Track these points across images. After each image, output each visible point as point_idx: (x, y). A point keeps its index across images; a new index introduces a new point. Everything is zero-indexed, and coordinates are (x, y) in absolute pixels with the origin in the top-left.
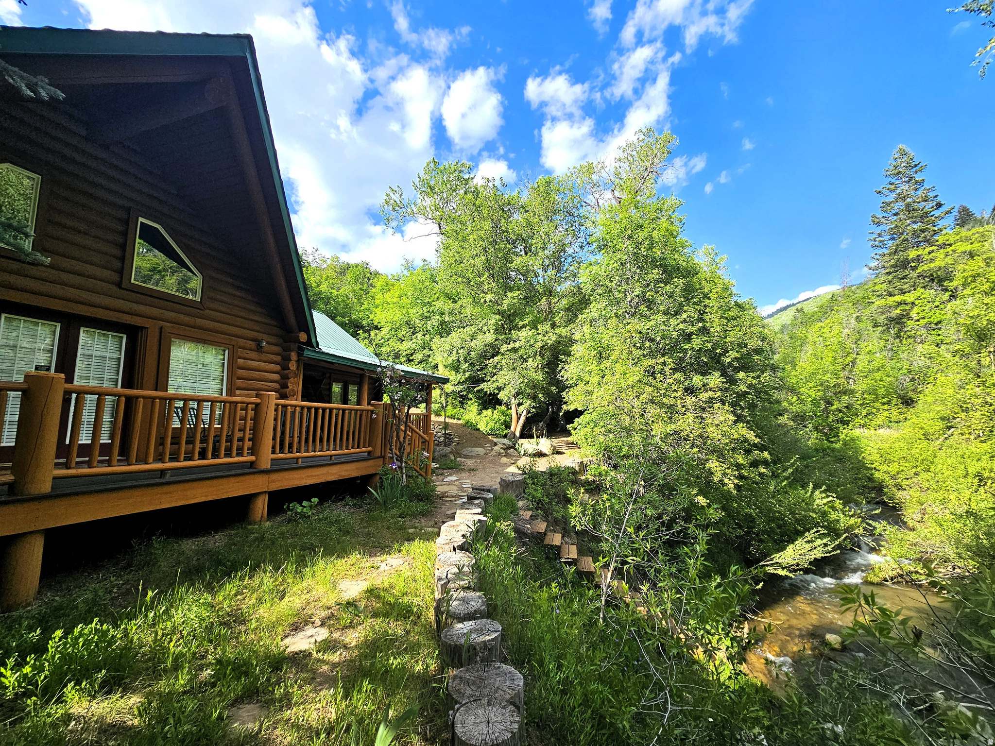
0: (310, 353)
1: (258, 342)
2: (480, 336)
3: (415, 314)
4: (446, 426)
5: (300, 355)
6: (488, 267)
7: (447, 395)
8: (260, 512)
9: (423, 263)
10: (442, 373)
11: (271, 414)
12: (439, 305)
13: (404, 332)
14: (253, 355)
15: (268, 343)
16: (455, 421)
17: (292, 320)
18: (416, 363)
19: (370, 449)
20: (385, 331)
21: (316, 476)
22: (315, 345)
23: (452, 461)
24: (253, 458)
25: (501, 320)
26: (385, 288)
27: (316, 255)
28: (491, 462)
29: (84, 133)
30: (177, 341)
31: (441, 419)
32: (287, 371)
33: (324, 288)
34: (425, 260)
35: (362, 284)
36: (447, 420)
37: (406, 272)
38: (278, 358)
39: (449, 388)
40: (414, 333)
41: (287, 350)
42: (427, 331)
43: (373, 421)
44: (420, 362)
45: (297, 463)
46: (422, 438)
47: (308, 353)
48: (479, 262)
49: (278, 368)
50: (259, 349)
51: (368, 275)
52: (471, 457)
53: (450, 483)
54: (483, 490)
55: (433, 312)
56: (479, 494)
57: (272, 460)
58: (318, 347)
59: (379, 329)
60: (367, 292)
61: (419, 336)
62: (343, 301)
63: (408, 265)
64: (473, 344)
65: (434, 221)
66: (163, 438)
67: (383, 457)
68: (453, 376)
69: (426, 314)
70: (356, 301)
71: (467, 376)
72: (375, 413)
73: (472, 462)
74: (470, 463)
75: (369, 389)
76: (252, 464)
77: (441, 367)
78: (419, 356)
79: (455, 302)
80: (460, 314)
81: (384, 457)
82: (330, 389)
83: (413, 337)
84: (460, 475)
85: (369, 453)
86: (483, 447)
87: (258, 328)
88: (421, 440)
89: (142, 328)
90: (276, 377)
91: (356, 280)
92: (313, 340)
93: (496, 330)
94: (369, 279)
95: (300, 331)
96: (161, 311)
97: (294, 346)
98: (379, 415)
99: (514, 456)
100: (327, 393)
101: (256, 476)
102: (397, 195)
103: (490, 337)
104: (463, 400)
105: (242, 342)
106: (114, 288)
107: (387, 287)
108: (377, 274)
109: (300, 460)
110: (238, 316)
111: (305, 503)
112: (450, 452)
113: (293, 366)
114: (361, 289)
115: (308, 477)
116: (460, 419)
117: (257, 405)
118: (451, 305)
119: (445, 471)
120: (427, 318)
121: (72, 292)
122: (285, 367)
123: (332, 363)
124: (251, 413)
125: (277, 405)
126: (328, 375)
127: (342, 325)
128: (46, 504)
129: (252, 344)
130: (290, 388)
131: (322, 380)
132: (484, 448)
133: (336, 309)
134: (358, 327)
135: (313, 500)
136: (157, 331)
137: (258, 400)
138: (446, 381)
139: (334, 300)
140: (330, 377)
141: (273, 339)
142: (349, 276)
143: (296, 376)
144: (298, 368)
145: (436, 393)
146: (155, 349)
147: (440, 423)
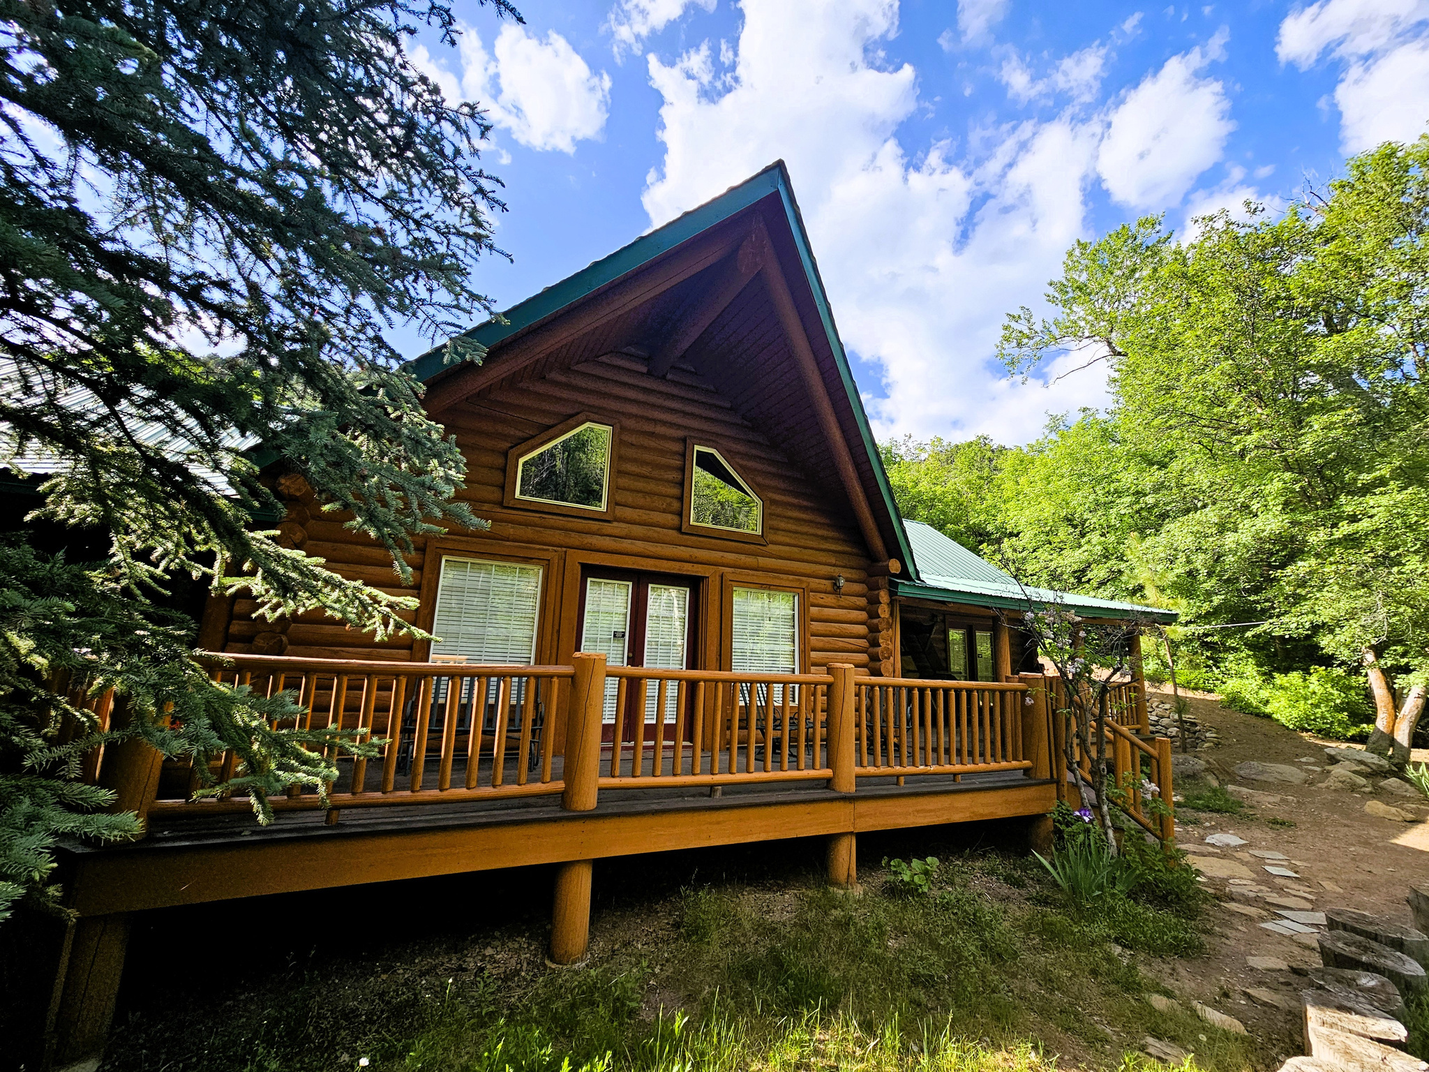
0: (907, 590)
1: (834, 579)
2: (1246, 524)
3: (1080, 501)
4: (1181, 705)
5: (892, 594)
6: (1242, 380)
7: (1174, 646)
8: (846, 867)
9: (1082, 415)
10: (1157, 602)
11: (851, 701)
12: (1127, 478)
13: (1064, 532)
14: (830, 599)
15: (847, 580)
16: (1199, 695)
17: (878, 543)
18: (1095, 585)
19: (1027, 763)
20: (1026, 539)
21: (930, 811)
22: (914, 576)
23: (1214, 791)
24: (828, 773)
25: (1297, 481)
26: (1020, 468)
27: (910, 445)
28: (1332, 806)
29: (644, 370)
30: (741, 590)
31: (1168, 689)
32: (876, 621)
33: (924, 486)
34: (1085, 410)
35: (981, 469)
36: (1181, 692)
37: (1053, 437)
38: (862, 601)
39: (1177, 632)
40: (1083, 535)
41: (874, 587)
42: (1109, 527)
43: (1027, 711)
44: (1102, 584)
45: (897, 783)
46: (1140, 748)
47: (904, 590)
48: (1216, 378)
49: (863, 615)
50: (836, 590)
51: (989, 454)
52: (1265, 786)
53: (1225, 853)
54: (1375, 937)
55: (1116, 491)
56: (1366, 949)
57: (857, 777)
58: (919, 578)
59: (1017, 535)
60: (989, 480)
61: (1095, 538)
62: (954, 499)
63: (1056, 424)
64: (1230, 539)
65: (1097, 338)
66: (729, 720)
67: (1056, 781)
68: (1182, 607)
69: (1103, 500)
70: (974, 496)
71: (1215, 603)
72: (1030, 696)
73: (1271, 799)
74: (1267, 801)
75: (1011, 645)
76: (828, 783)
77: (1150, 592)
78: (1098, 573)
79: (1163, 466)
80: (1180, 486)
81: (1058, 783)
82: (945, 640)
83: (1083, 541)
84: (1249, 834)
85: (1026, 771)
86: (1293, 764)
87: (834, 561)
88: (1138, 753)
89: (703, 578)
90: (862, 629)
91: (971, 466)
92: (911, 569)
93: (1286, 504)
94: (990, 460)
95: (891, 557)
96: (722, 554)
97: (882, 581)
98: (1038, 700)
99: (1408, 799)
100: (941, 646)
101: (837, 805)
102: (1023, 321)
103: (1272, 522)
104: (1213, 651)
105: (814, 583)
106: (674, 533)
107: (1024, 464)
108: (1002, 450)
109: (902, 779)
110: (805, 548)
111: (916, 863)
112: (1206, 770)
113: (884, 611)
114: (981, 478)
115: (918, 811)
116: (1210, 691)
117: (830, 685)
118: (1159, 475)
119: (1202, 815)
120: (1108, 505)
121: (639, 546)
122: (873, 615)
123: (943, 603)
124: (822, 700)
125: (859, 685)
126: (940, 618)
127: (955, 536)
128: (590, 826)
129: (827, 584)
130: (883, 645)
131: (932, 627)
132: (1299, 765)
133: (944, 512)
134: (981, 535)
135: (929, 859)
136: (718, 579)
137: (830, 679)
138: (1170, 619)
139: (940, 501)
140: (944, 621)
141: (854, 574)
142: (959, 462)
143: (890, 626)
144: (892, 614)
145: (1146, 643)
146: (717, 604)
147: (1164, 698)
